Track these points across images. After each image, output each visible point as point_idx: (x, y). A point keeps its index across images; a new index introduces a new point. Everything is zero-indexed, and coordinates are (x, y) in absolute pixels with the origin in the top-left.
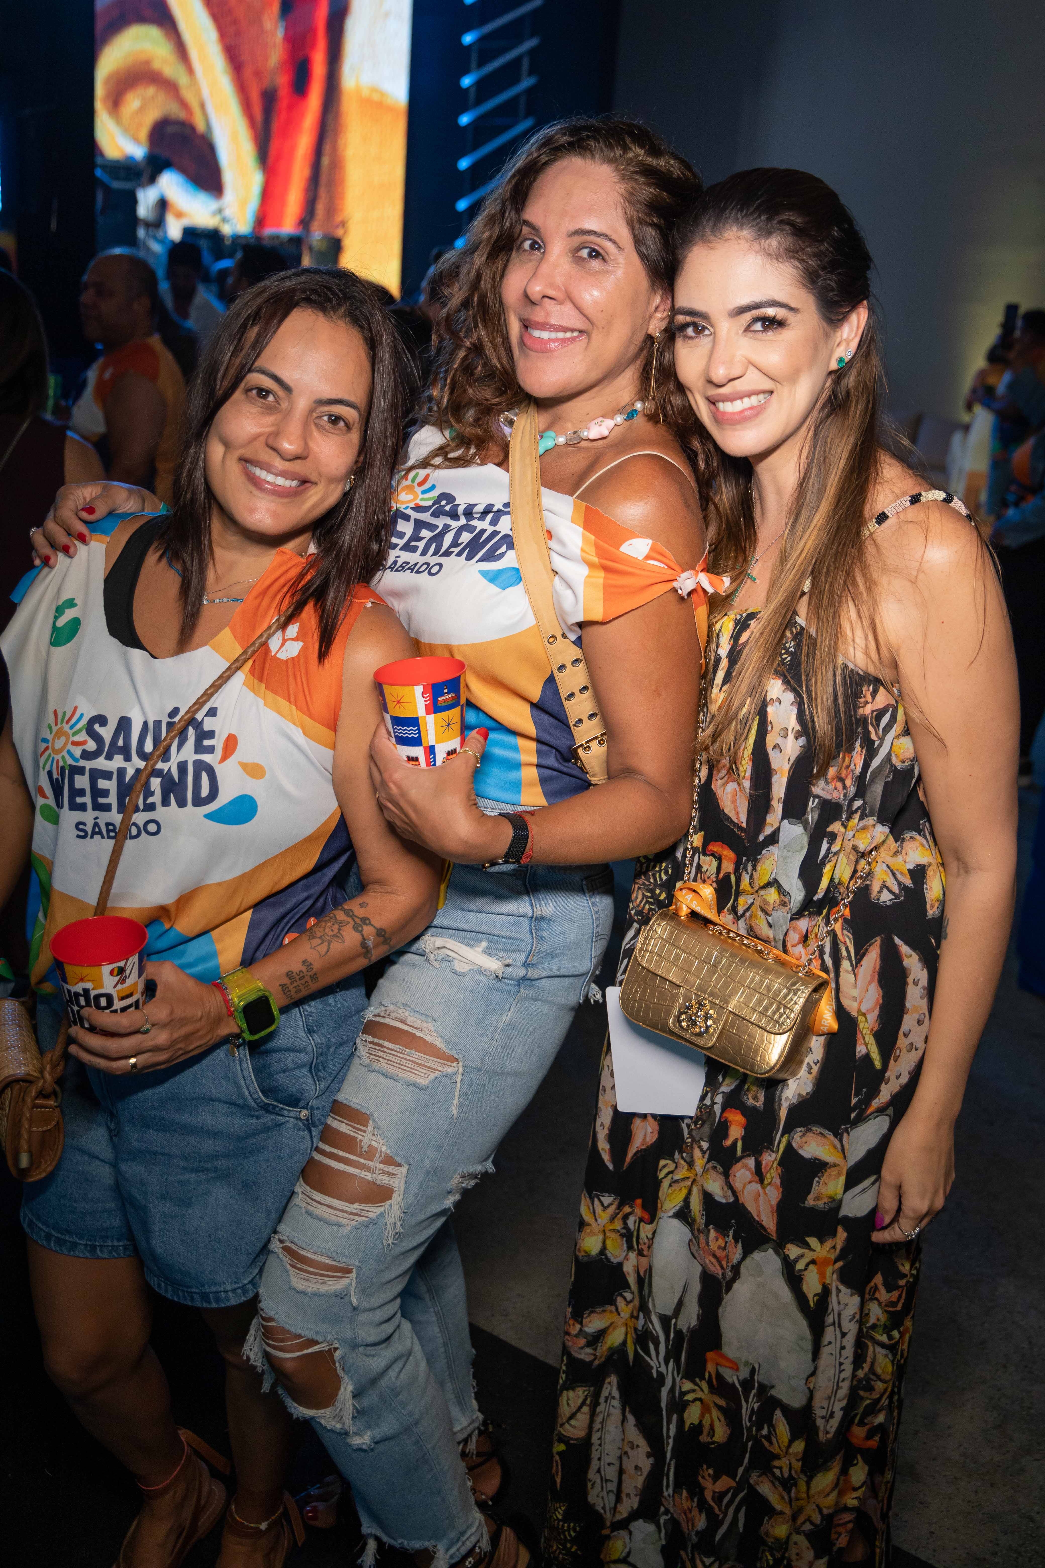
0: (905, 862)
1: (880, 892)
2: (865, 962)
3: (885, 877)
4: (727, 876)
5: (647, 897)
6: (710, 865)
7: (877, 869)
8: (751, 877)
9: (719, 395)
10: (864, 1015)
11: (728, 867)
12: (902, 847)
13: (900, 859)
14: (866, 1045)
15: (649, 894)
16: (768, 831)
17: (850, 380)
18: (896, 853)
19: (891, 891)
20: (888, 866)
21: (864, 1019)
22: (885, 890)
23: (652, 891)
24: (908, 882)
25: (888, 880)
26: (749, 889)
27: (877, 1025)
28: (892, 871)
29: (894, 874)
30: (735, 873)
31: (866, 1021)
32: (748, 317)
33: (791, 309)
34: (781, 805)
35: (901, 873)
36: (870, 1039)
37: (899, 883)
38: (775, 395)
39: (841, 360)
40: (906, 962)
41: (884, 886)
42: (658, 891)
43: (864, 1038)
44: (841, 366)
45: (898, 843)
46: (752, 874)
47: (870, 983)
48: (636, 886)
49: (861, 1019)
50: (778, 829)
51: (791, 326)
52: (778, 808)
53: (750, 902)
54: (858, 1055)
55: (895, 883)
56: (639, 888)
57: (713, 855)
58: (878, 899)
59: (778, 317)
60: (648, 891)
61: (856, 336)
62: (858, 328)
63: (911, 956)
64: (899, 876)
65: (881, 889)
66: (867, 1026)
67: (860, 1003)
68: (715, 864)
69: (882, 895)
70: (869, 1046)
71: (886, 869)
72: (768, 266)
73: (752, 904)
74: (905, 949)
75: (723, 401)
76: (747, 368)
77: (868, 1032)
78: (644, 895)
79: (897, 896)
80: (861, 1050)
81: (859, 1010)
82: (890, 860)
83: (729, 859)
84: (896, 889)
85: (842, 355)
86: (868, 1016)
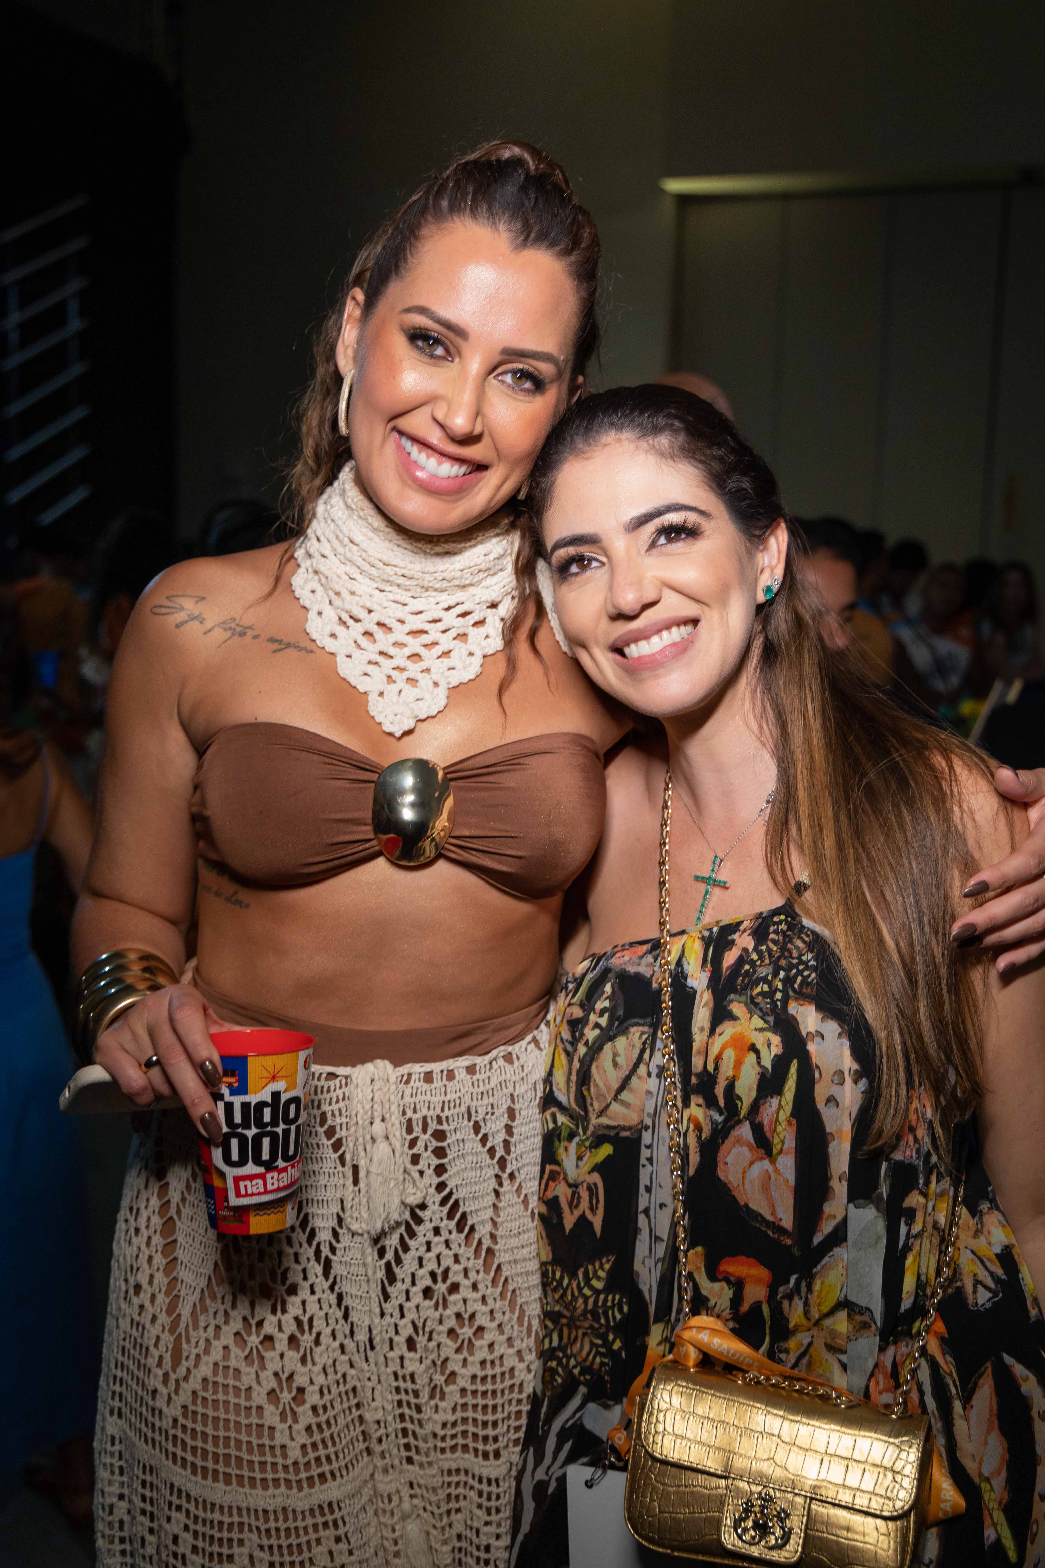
0: (990, 1244)
1: (975, 1292)
2: (975, 1401)
3: (973, 1268)
4: (756, 1307)
5: (597, 1346)
6: (720, 1297)
7: (961, 1260)
8: (806, 1304)
9: (630, 632)
10: (988, 1480)
11: (755, 1293)
12: (982, 1223)
13: (983, 1240)
14: (995, 1525)
15: (599, 1342)
16: (827, 1228)
17: (781, 618)
18: (977, 1233)
19: (986, 1287)
20: (973, 1252)
21: (988, 1486)
22: (979, 1286)
23: (604, 1337)
24: (1000, 1272)
25: (978, 1272)
26: (805, 1322)
27: (1006, 1493)
28: (979, 1258)
29: (982, 1262)
30: (769, 1302)
31: (992, 1489)
32: (650, 528)
33: (702, 513)
34: (845, 1184)
35: (989, 1260)
36: (999, 1517)
37: (992, 1274)
38: (702, 625)
39: (768, 589)
40: (1025, 1389)
41: (977, 1282)
42: (611, 1337)
43: (991, 1516)
44: (768, 597)
45: (977, 1218)
46: (807, 1298)
47: (989, 1432)
48: (580, 1332)
49: (985, 1486)
50: (845, 1221)
51: (707, 533)
52: (840, 1188)
53: (806, 1342)
54: (987, 1543)
55: (987, 1274)
56: (584, 1334)
57: (727, 1280)
58: (977, 1304)
59: (689, 525)
60: (599, 1336)
61: (779, 561)
62: (779, 552)
63: (1028, 1378)
64: (988, 1264)
65: (975, 1286)
66: (993, 1497)
67: (980, 1463)
68: (728, 1293)
69: (979, 1296)
70: (999, 1528)
71: (971, 1256)
72: (664, 467)
73: (810, 1344)
74: (1019, 1370)
75: (636, 640)
76: (661, 590)
77: (996, 1507)
78: (592, 1344)
79: (995, 1293)
80: (990, 1534)
81: (981, 1474)
82: (973, 1243)
83: (758, 1280)
84: (991, 1284)
85: (769, 583)
86: (993, 1482)
